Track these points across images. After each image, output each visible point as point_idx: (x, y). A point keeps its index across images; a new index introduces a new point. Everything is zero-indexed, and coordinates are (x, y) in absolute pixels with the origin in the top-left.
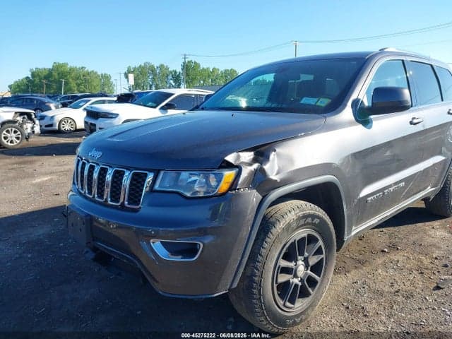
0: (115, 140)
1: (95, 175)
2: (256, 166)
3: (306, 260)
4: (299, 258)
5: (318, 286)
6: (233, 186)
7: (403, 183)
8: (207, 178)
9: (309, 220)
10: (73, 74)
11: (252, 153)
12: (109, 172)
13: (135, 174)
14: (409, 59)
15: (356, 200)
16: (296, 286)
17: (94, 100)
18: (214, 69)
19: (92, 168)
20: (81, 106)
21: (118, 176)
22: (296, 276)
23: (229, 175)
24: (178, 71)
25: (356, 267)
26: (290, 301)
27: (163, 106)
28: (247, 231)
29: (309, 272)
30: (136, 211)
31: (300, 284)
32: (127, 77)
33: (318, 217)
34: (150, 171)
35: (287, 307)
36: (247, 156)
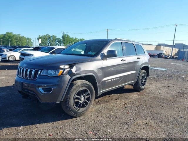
0: (31, 61)
1: (24, 72)
2: (69, 69)
3: (84, 96)
4: (82, 95)
5: (88, 104)
6: (62, 74)
7: (119, 78)
8: (55, 72)
9: (85, 85)
10: (15, 37)
11: (69, 66)
12: (28, 70)
13: (35, 70)
14: (124, 42)
15: (101, 81)
16: (81, 103)
17: (24, 49)
18: (75, 38)
19: (23, 69)
20: (18, 51)
21: (31, 71)
22: (81, 100)
23: (61, 71)
24: (60, 38)
25: (105, 103)
26: (79, 107)
27: (51, 52)
28: (65, 86)
29: (85, 100)
30: (35, 80)
31: (82, 103)
32: (38, 40)
33: (88, 84)
34: (40, 70)
35: (78, 109)
36: (67, 67)
